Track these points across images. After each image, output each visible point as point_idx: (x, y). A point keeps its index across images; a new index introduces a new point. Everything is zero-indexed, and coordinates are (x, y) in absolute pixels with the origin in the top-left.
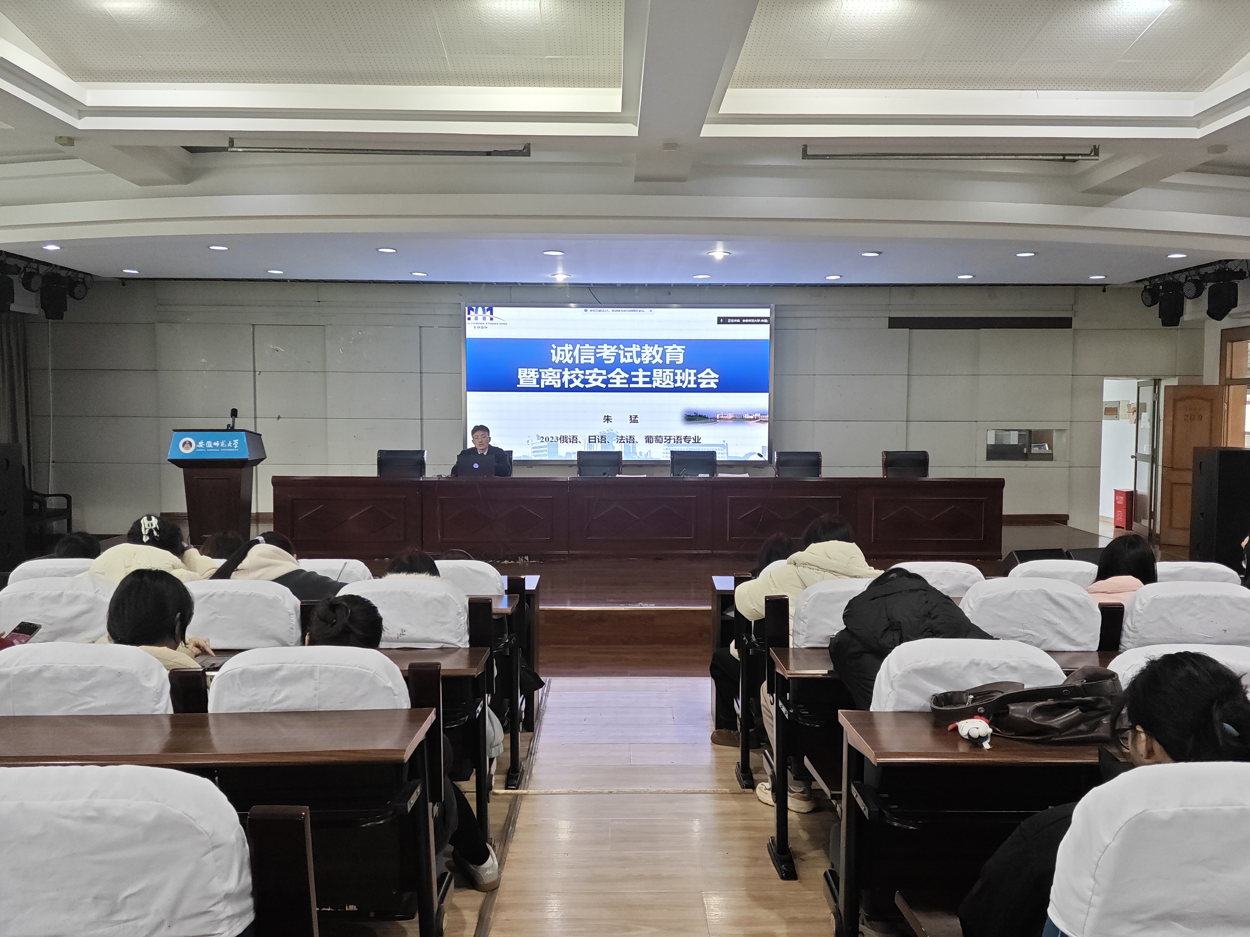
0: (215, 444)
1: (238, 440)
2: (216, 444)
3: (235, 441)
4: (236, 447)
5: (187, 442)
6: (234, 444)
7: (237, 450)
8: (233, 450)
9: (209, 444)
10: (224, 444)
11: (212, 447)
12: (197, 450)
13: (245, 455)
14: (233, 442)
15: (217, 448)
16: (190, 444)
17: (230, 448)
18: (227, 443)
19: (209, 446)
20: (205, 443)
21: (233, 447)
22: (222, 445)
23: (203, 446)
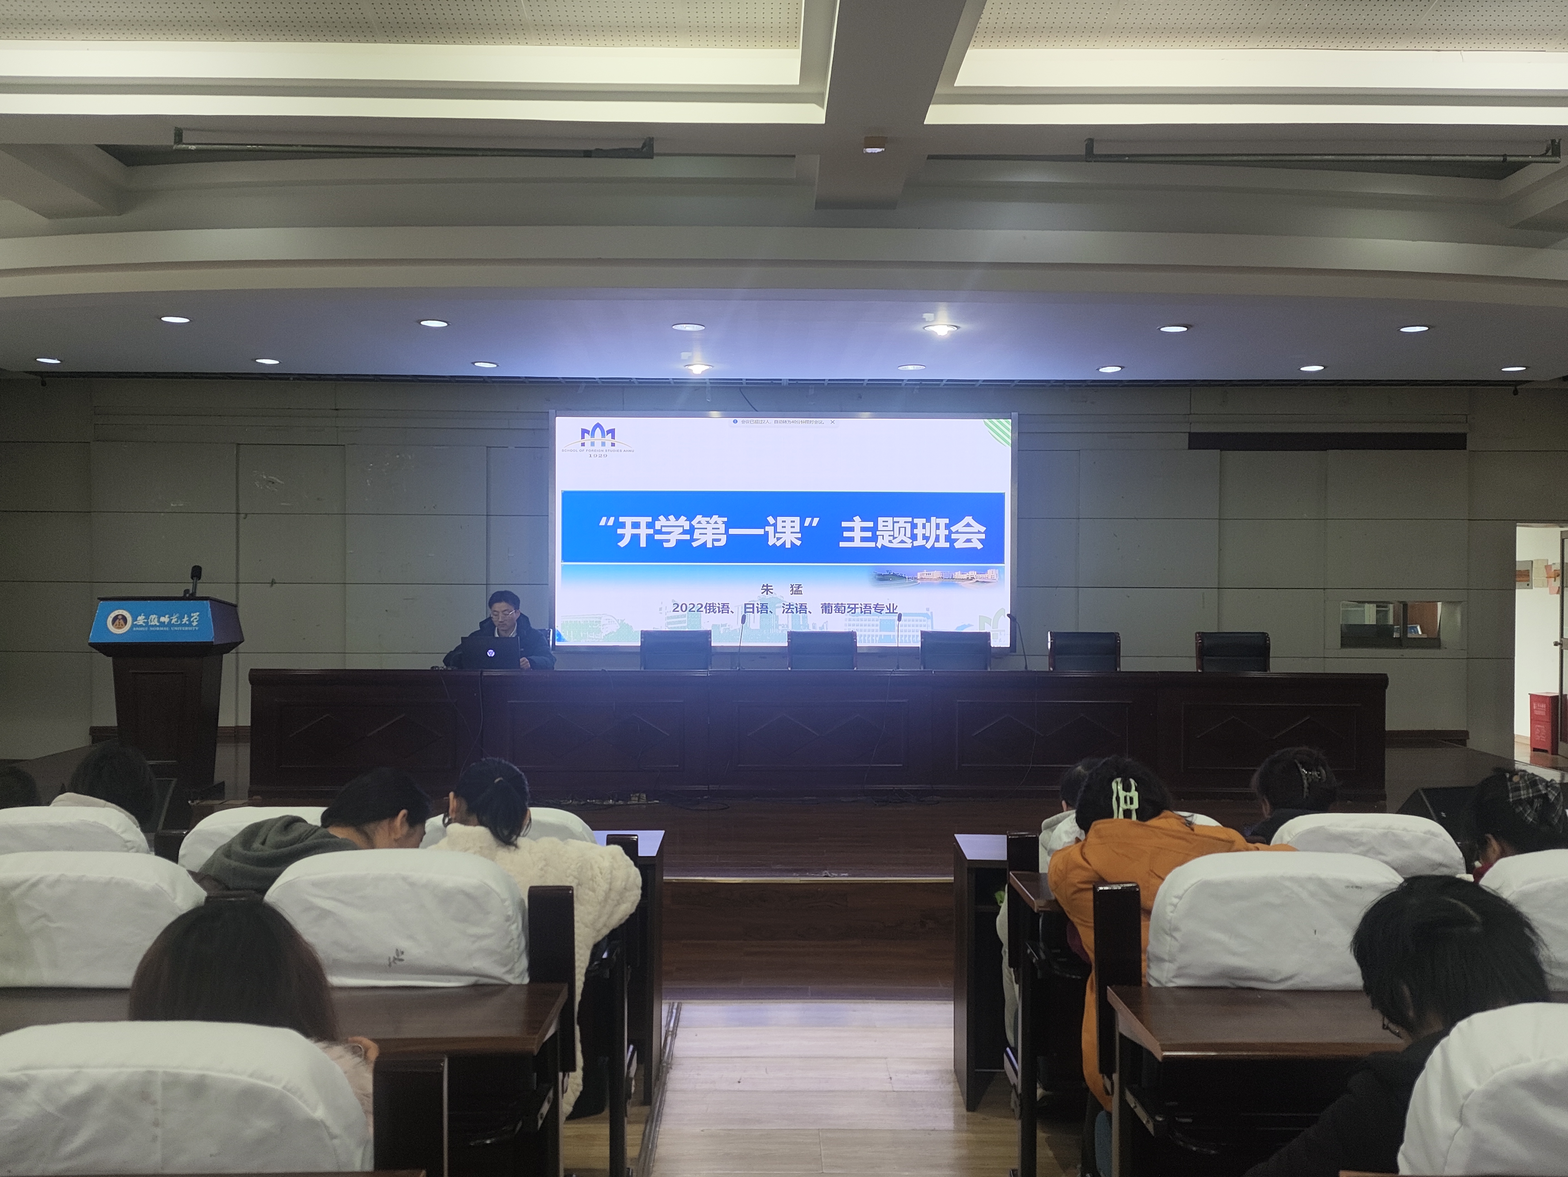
0: (162, 619)
1: (198, 613)
2: (165, 619)
3: (194, 614)
4: (195, 624)
5: (120, 617)
6: (192, 620)
7: (197, 628)
8: (190, 628)
9: (154, 620)
10: (176, 619)
11: (158, 624)
12: (134, 629)
13: (208, 636)
14: (190, 617)
15: (166, 626)
16: (125, 619)
17: (185, 625)
18: (181, 618)
19: (153, 623)
20: (147, 618)
21: (190, 625)
22: (173, 621)
23: (144, 622)
